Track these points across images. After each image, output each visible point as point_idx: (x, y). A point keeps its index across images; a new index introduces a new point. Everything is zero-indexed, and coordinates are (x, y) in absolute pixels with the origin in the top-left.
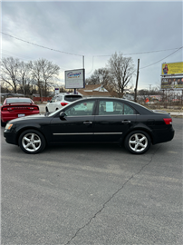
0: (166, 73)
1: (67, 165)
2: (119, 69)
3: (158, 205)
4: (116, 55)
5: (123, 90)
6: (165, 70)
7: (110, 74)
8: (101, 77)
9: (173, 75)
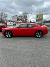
0: (37, 17)
1: (22, 40)
2: (25, 16)
3: (47, 46)
4: (24, 12)
5: (26, 22)
6: (37, 16)
7: (22, 17)
8: (20, 18)
9: (39, 18)
